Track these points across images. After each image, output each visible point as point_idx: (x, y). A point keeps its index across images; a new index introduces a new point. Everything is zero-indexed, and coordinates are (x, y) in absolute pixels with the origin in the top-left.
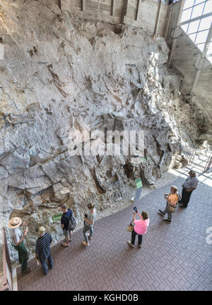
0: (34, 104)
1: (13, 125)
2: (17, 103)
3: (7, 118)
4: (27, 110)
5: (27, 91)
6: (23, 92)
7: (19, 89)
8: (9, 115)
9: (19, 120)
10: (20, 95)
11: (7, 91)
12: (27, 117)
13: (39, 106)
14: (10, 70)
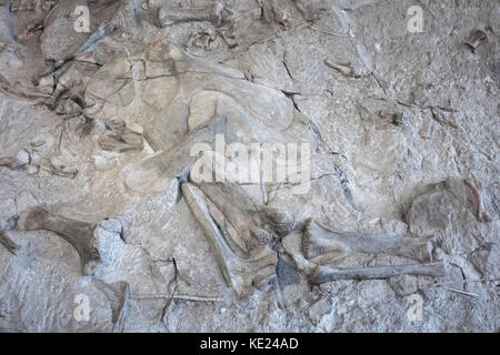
0: (445, 184)
1: (314, 281)
2: (353, 173)
3: (292, 243)
4: (404, 216)
5: (415, 120)
6: (395, 120)
7: (373, 107)
8: (303, 229)
9: (352, 263)
10: (377, 137)
11: (315, 110)
12: (396, 252)
13: (473, 202)
14: (345, 18)
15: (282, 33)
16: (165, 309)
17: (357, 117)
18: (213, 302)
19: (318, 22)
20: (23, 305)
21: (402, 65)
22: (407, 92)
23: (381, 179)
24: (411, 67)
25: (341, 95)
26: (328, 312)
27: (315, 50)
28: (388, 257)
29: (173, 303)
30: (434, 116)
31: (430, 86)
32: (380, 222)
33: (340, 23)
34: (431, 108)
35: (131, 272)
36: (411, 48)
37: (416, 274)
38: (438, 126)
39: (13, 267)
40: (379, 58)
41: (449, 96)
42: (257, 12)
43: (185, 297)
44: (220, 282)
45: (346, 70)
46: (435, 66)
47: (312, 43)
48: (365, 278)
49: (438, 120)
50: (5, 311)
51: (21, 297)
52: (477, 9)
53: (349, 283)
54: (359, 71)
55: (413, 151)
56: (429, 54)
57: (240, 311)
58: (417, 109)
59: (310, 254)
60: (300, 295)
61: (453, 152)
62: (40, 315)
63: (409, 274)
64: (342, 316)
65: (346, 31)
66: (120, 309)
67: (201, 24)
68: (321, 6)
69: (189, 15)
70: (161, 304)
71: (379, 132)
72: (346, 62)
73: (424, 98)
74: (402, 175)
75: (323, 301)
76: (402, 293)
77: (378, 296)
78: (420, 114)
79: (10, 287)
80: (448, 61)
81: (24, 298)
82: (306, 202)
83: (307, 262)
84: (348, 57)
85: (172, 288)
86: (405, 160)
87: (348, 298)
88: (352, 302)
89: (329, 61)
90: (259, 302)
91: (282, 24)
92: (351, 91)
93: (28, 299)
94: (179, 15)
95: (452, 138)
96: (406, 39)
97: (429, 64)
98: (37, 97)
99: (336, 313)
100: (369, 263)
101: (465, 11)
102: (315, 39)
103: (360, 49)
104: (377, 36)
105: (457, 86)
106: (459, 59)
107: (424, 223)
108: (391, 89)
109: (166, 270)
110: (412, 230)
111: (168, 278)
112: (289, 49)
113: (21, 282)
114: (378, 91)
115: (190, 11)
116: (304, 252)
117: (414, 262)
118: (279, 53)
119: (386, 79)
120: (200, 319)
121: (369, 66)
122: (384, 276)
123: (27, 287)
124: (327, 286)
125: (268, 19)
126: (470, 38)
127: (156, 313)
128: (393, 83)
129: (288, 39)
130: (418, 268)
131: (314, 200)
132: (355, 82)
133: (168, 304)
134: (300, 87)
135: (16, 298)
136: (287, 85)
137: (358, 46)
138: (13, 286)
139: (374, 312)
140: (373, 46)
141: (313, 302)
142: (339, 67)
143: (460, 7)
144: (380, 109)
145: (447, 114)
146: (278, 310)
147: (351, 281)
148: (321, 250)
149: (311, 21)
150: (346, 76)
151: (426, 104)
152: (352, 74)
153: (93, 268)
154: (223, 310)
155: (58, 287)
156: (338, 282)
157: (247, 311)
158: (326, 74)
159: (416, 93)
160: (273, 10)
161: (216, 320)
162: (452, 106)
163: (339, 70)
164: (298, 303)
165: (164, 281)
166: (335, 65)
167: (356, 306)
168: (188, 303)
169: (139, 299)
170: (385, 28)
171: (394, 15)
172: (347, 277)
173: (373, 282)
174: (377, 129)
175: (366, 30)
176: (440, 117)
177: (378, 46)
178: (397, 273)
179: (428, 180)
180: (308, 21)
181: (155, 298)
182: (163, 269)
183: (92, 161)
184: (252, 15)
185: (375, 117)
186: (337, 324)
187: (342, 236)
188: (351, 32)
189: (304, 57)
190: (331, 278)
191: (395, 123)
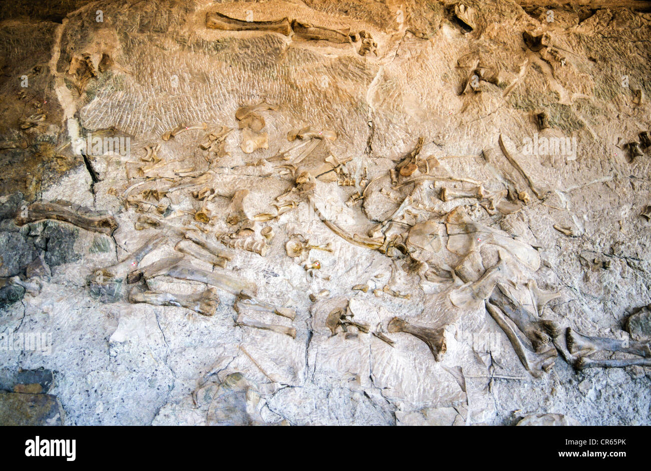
15: (524, 207)
16: (489, 384)
17: (578, 264)
18: (519, 380)
19: (547, 200)
20: (402, 381)
21: (602, 230)
22: (608, 247)
23: (602, 304)
24: (609, 231)
25: (566, 249)
26: (591, 388)
27: (546, 219)
28: (622, 353)
29: (493, 380)
30: (628, 263)
31: (623, 243)
32: (611, 331)
33: (561, 201)
34: (626, 258)
35: (463, 360)
36: (607, 218)
37: (642, 365)
38: (631, 270)
39: (393, 355)
40: (587, 224)
41: (636, 250)
42: (505, 193)
43: (500, 377)
44: (521, 367)
45: (567, 232)
46: (624, 230)
47: (544, 214)
48: (610, 367)
49: (630, 266)
50: (391, 385)
51: (400, 375)
52: (647, 191)
53: (600, 369)
54: (576, 233)
55: (619, 286)
56: (619, 222)
57: (536, 386)
58: (616, 259)
59: (573, 350)
60: (570, 377)
61: (644, 288)
62: (414, 387)
63: (638, 365)
64: (600, 391)
65: (564, 206)
66: (464, 383)
67: (470, 200)
68: (548, 190)
69: (464, 194)
70: (486, 381)
71: (594, 273)
72: (567, 227)
73: (620, 252)
74: (616, 301)
75: (586, 381)
76: (635, 377)
77: (620, 378)
78: (619, 262)
79: (392, 368)
80: (632, 226)
81: (402, 376)
82: (563, 317)
83: (571, 356)
84: (568, 224)
85: (492, 370)
86: (615, 292)
87: (601, 379)
88: (604, 382)
89: (556, 226)
90: (547, 381)
91: (523, 201)
92: (572, 246)
93: (405, 376)
94: (458, 194)
95: (642, 278)
96: (603, 212)
97: (621, 228)
98: (373, 245)
99: (595, 389)
100: (611, 357)
101: (639, 193)
102: (545, 211)
103: (575, 219)
104: (584, 210)
105: (640, 244)
106: (640, 226)
107: (640, 333)
108: (597, 245)
109: (486, 359)
110: (633, 337)
111: (488, 364)
112: (531, 218)
113: (399, 365)
114: (590, 246)
115: (462, 190)
116: (569, 349)
117: (639, 357)
118: (526, 220)
119: (593, 238)
120: (512, 391)
121: (581, 230)
122: (622, 365)
123: (403, 369)
124: (587, 371)
125: (513, 198)
126: (645, 211)
127: (484, 387)
128: (598, 241)
129: (529, 211)
130: (642, 361)
131: (568, 316)
132: (574, 240)
133: (491, 381)
134: (541, 243)
135: (397, 376)
136: (533, 241)
137: (573, 217)
138: (394, 368)
139: (620, 389)
140: (582, 217)
141: (580, 382)
142: (562, 230)
143: (636, 190)
144: (593, 258)
145: (636, 262)
146: (560, 386)
147: (601, 368)
148: (579, 348)
149: (543, 200)
150: (567, 236)
151: (622, 255)
152: (571, 235)
153: (442, 356)
154: (526, 385)
155: (422, 369)
156: (593, 369)
157: (541, 386)
158: (554, 234)
159: (614, 248)
160: (516, 192)
161: (522, 391)
162: (639, 257)
163: (562, 232)
164: (570, 382)
165: (486, 366)
166: (559, 229)
167: (607, 385)
168: (502, 380)
169: (471, 378)
170: (589, 205)
171: (594, 196)
172: (599, 366)
173: (615, 369)
174: (593, 271)
175: (577, 206)
176: (632, 264)
177: (585, 217)
178: (630, 364)
179: (633, 305)
180: (540, 199)
181: (481, 377)
182: (483, 358)
183: (421, 288)
184: (501, 194)
185: (590, 264)
186: (597, 397)
187: (591, 339)
188: (567, 207)
189: (541, 223)
190: (589, 366)
191: (605, 268)
